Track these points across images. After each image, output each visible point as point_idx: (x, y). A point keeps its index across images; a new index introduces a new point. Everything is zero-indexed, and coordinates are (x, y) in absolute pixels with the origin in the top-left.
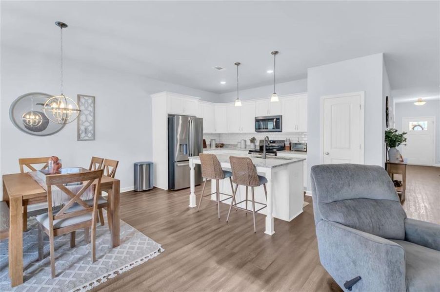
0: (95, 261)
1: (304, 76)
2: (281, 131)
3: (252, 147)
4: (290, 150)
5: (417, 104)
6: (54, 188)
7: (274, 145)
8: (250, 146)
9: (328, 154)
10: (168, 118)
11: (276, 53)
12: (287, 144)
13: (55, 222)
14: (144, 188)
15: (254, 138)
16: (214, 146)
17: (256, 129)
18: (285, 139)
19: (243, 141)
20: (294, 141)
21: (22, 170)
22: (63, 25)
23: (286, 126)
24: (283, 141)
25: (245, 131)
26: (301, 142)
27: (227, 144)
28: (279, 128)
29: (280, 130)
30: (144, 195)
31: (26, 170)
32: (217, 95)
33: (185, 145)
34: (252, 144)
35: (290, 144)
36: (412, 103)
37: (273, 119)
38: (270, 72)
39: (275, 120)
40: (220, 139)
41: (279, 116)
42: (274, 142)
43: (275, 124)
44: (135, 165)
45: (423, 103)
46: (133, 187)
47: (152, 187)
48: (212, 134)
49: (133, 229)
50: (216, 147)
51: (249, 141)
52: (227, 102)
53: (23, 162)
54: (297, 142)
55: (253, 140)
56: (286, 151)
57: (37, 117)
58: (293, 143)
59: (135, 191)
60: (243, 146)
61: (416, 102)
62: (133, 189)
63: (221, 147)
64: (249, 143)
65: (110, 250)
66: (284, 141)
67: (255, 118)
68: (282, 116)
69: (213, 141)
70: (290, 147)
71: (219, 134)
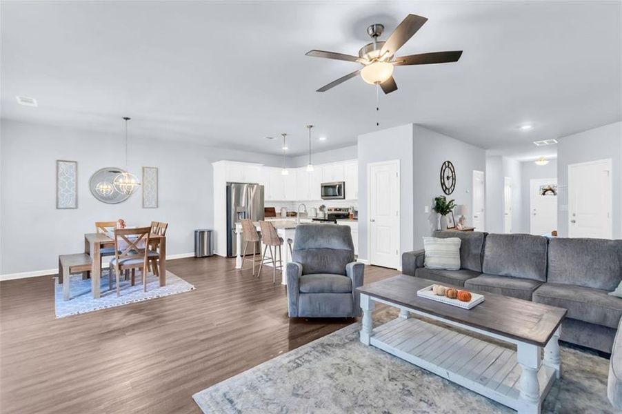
0: (145, 291)
1: (355, 143)
2: (344, 199)
3: (321, 215)
5: (538, 163)
6: (120, 239)
9: (374, 221)
10: (227, 187)
11: (311, 126)
13: (120, 261)
14: (206, 254)
15: (322, 206)
16: (284, 214)
17: (322, 196)
19: (313, 209)
21: (98, 231)
22: (127, 119)
23: (348, 193)
25: (314, 198)
28: (342, 195)
30: (206, 260)
31: (101, 231)
32: (291, 160)
34: (322, 212)
36: (532, 162)
37: (335, 186)
39: (337, 187)
40: (292, 207)
41: (341, 182)
44: (196, 232)
45: (546, 163)
46: (194, 253)
47: (212, 254)
48: (283, 202)
49: (180, 279)
50: (287, 216)
51: (319, 209)
52: (300, 167)
53: (99, 225)
55: (322, 208)
56: (350, 220)
57: (109, 187)
59: (196, 257)
61: (537, 160)
62: (194, 256)
63: (292, 216)
64: (318, 211)
65: (158, 288)
66: (348, 209)
67: (321, 184)
68: (343, 182)
69: (284, 210)
71: (293, 202)
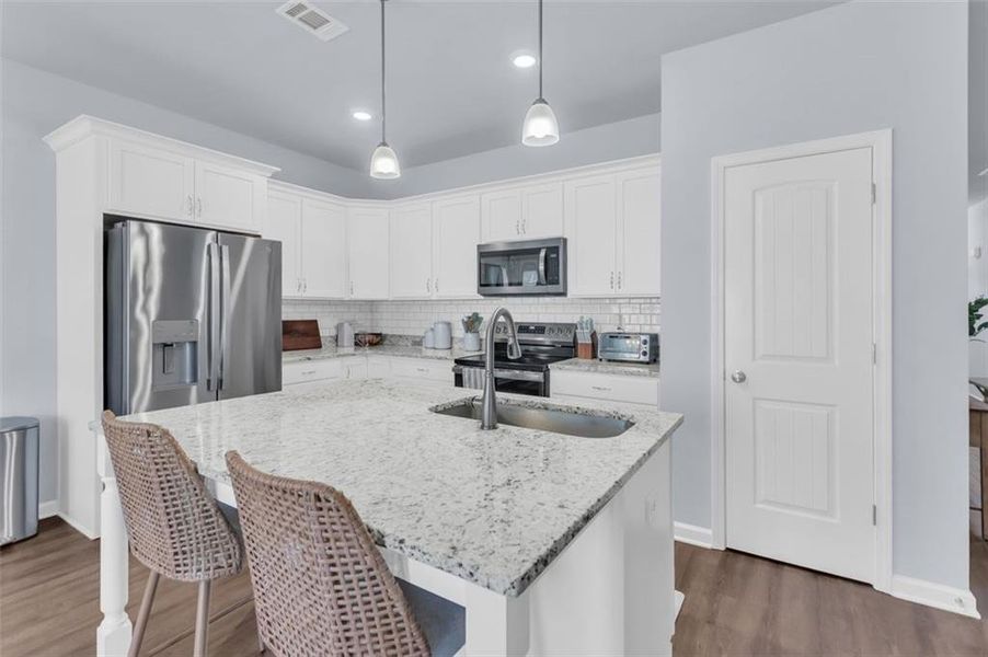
2: (564, 294)
4: (594, 356)
7: (540, 339)
8: (462, 340)
12: (584, 338)
15: (476, 315)
16: (348, 340)
17: (479, 285)
18: (575, 320)
19: (440, 326)
20: (606, 326)
23: (581, 275)
24: (571, 327)
25: (445, 292)
26: (627, 329)
27: (392, 336)
28: (557, 283)
29: (559, 288)
33: (188, 348)
34: (470, 335)
35: (593, 335)
37: (537, 251)
38: (525, 61)
39: (543, 254)
40: (372, 320)
41: (559, 239)
42: (540, 329)
43: (542, 267)
50: (356, 344)
51: (461, 326)
54: (613, 329)
56: (581, 362)
58: (604, 335)
60: (442, 342)
64: (459, 331)
66: (574, 326)
67: (479, 246)
68: (565, 240)
69: (346, 326)
70: (594, 346)
